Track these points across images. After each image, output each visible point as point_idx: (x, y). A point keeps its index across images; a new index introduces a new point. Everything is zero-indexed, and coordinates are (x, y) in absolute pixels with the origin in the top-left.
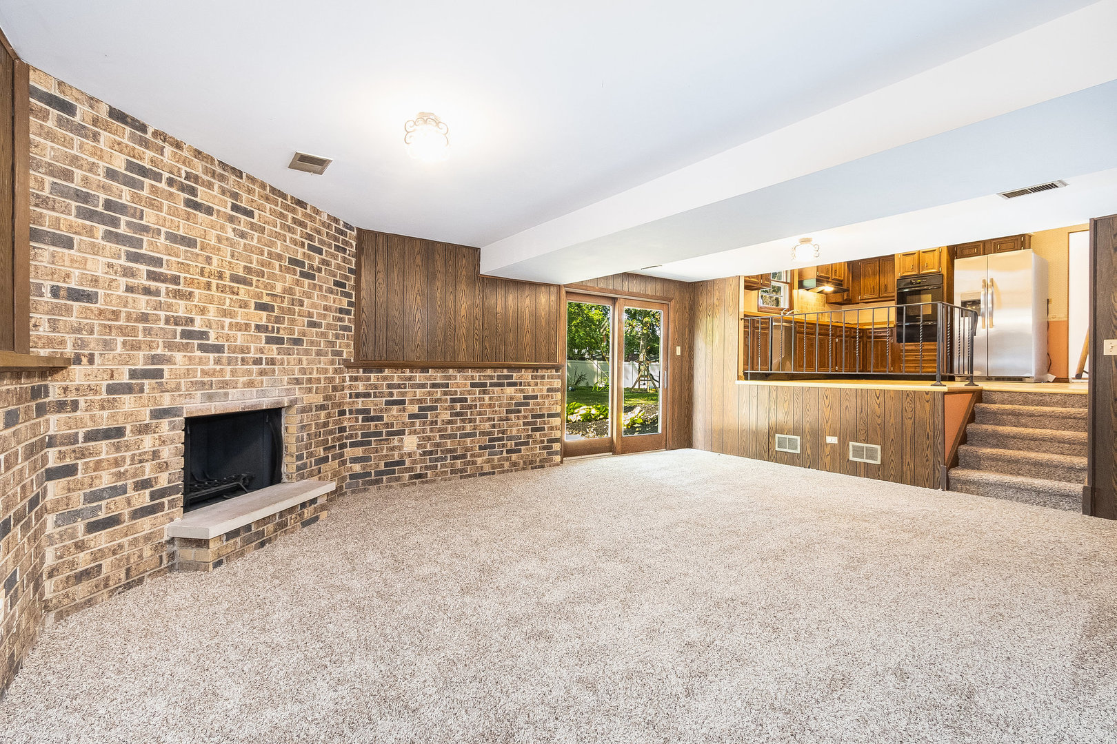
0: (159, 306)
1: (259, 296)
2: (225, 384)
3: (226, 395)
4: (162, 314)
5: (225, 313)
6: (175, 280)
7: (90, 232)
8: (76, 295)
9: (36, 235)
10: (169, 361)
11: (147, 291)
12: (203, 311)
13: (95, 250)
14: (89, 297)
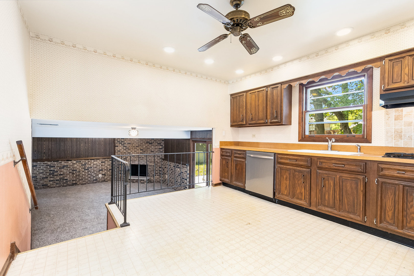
0: (127, 151)
1: (141, 148)
2: (135, 161)
3: (135, 162)
4: (127, 152)
5: (135, 151)
6: (128, 148)
7: (120, 145)
8: (119, 151)
9: (116, 146)
10: (128, 157)
11: (125, 150)
12: (132, 151)
13: (120, 146)
14: (120, 151)
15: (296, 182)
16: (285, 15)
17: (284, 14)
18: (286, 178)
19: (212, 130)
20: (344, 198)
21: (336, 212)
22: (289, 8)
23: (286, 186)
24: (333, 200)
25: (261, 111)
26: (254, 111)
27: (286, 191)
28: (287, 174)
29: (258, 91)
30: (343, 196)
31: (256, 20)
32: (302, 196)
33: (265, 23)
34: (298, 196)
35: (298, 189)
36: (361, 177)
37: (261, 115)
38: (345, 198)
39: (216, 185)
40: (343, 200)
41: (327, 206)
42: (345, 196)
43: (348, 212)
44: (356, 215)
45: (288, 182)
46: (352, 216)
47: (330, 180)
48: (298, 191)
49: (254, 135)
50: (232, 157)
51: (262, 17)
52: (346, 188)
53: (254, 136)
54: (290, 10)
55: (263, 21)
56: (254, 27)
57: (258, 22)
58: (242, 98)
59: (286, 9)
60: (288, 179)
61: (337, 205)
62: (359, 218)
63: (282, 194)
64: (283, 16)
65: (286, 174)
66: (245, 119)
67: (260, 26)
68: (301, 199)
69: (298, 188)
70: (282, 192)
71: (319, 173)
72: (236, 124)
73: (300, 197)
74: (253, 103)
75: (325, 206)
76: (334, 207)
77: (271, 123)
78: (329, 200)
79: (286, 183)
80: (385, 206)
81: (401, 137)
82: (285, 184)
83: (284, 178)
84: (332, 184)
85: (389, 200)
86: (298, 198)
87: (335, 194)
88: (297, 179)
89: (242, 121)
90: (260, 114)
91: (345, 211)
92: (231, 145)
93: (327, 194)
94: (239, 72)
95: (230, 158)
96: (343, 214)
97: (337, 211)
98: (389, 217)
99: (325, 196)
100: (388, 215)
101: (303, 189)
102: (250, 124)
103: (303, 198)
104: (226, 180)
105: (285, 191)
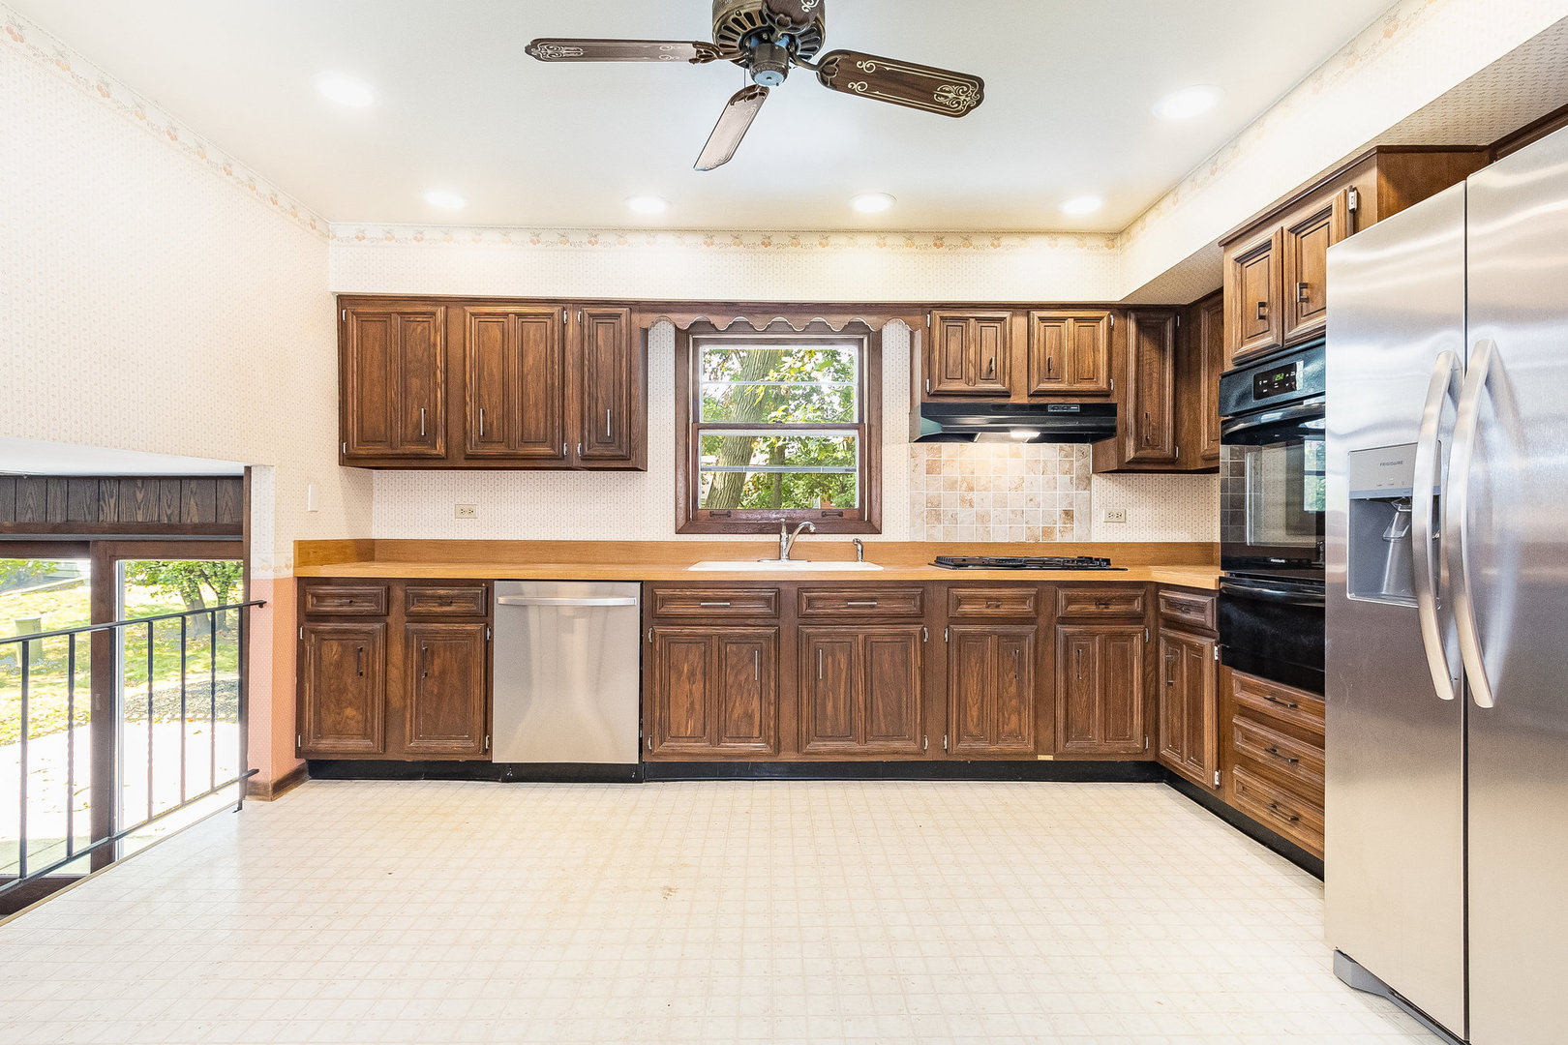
15: (731, 680)
16: (945, 105)
17: (947, 97)
18: (692, 673)
19: (240, 478)
20: (874, 698)
21: (855, 746)
22: (972, 92)
23: (692, 703)
24: (848, 712)
25: (536, 404)
26: (496, 399)
27: (691, 723)
28: (695, 656)
29: (519, 315)
30: (874, 693)
31: (864, 66)
32: (752, 724)
33: (877, 93)
34: (738, 729)
35: (737, 704)
36: (915, 629)
37: (536, 420)
38: (879, 699)
39: (281, 786)
40: (875, 708)
41: (832, 738)
42: (878, 692)
43: (887, 737)
44: (905, 739)
45: (698, 688)
46: (897, 745)
47: (838, 651)
48: (738, 712)
49: (466, 508)
50: (390, 620)
51: (888, 69)
52: (881, 668)
53: (467, 512)
54: (968, 99)
55: (877, 82)
56: (834, 86)
57: (859, 76)
58: (419, 329)
59: (965, 89)
60: (699, 676)
61: (860, 725)
62: (912, 746)
63: (677, 738)
64: (941, 104)
65: (691, 657)
66: (441, 431)
67: (852, 92)
68: (748, 738)
69: (739, 698)
70: (674, 732)
71: (808, 636)
72: (380, 449)
73: (744, 729)
74: (494, 363)
75: (824, 738)
76: (850, 734)
77: (585, 458)
78: (837, 719)
79: (691, 693)
80: (966, 695)
81: (938, 517)
82: (686, 695)
83: (680, 673)
84: (843, 666)
85: (973, 676)
86: (738, 738)
87: (853, 691)
88: (733, 668)
89: (429, 439)
90: (531, 413)
91: (877, 738)
92: (345, 560)
93: (831, 698)
94: (444, 200)
95: (377, 626)
96: (874, 745)
97: (858, 742)
98: (972, 720)
99: (824, 708)
100: (972, 716)
101: (756, 697)
102: (469, 458)
103: (756, 733)
104: (351, 742)
105: (687, 723)
